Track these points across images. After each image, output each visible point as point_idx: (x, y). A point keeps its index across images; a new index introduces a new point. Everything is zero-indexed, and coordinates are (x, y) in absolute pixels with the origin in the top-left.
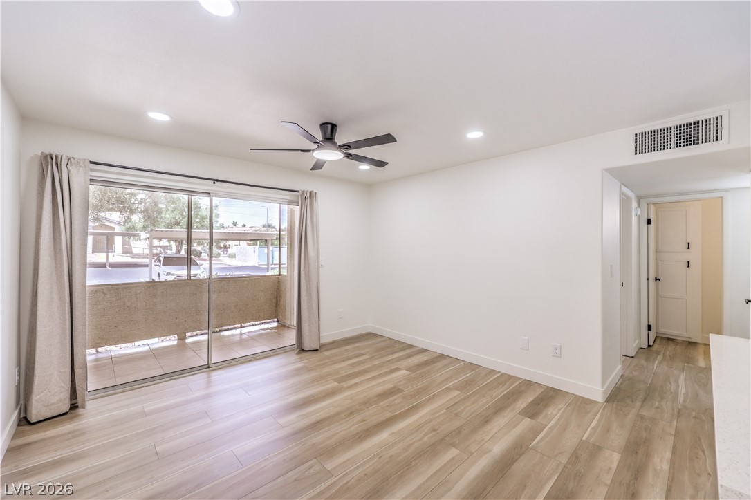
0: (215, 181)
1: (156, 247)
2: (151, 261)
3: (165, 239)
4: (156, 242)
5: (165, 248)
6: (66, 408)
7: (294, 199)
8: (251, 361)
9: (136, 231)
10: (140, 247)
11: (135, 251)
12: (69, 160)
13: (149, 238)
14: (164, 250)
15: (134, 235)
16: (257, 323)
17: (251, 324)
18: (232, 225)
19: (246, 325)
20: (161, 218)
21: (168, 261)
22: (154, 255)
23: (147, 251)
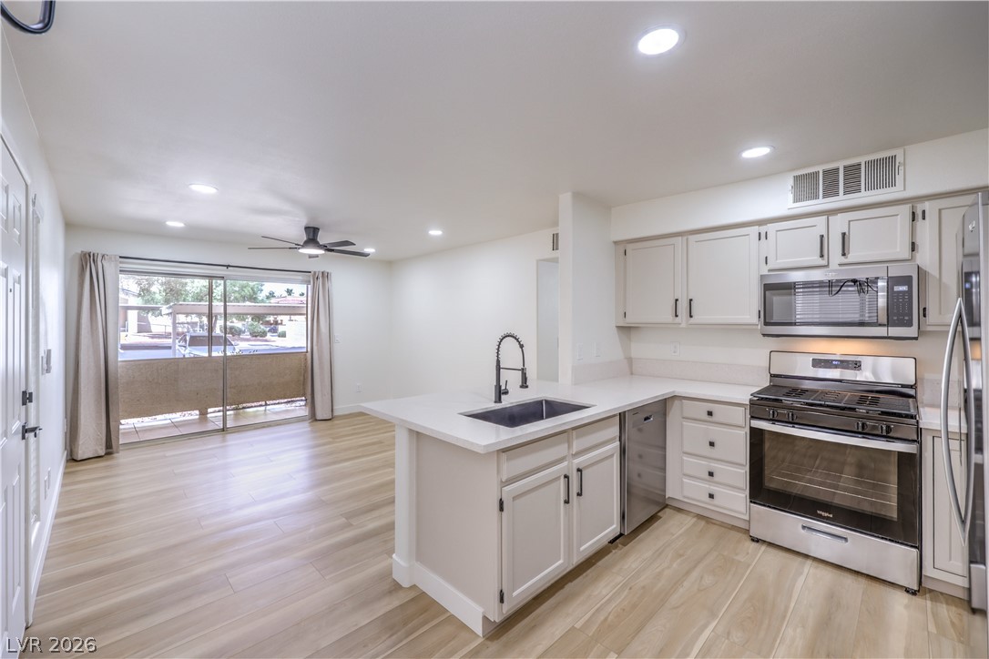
0: (228, 266)
1: (183, 323)
2: (174, 341)
3: (193, 314)
4: (181, 318)
5: (193, 324)
6: (102, 452)
7: (306, 279)
8: (264, 427)
9: (157, 303)
10: (160, 324)
11: (155, 329)
12: (103, 256)
13: (173, 314)
14: (192, 327)
15: (153, 309)
16: (283, 401)
17: (277, 401)
18: (286, 294)
19: (271, 402)
20: (185, 291)
21: (195, 341)
22: (178, 334)
23: (170, 330)
